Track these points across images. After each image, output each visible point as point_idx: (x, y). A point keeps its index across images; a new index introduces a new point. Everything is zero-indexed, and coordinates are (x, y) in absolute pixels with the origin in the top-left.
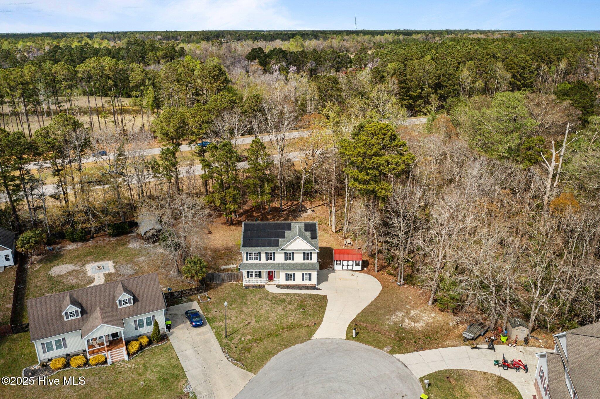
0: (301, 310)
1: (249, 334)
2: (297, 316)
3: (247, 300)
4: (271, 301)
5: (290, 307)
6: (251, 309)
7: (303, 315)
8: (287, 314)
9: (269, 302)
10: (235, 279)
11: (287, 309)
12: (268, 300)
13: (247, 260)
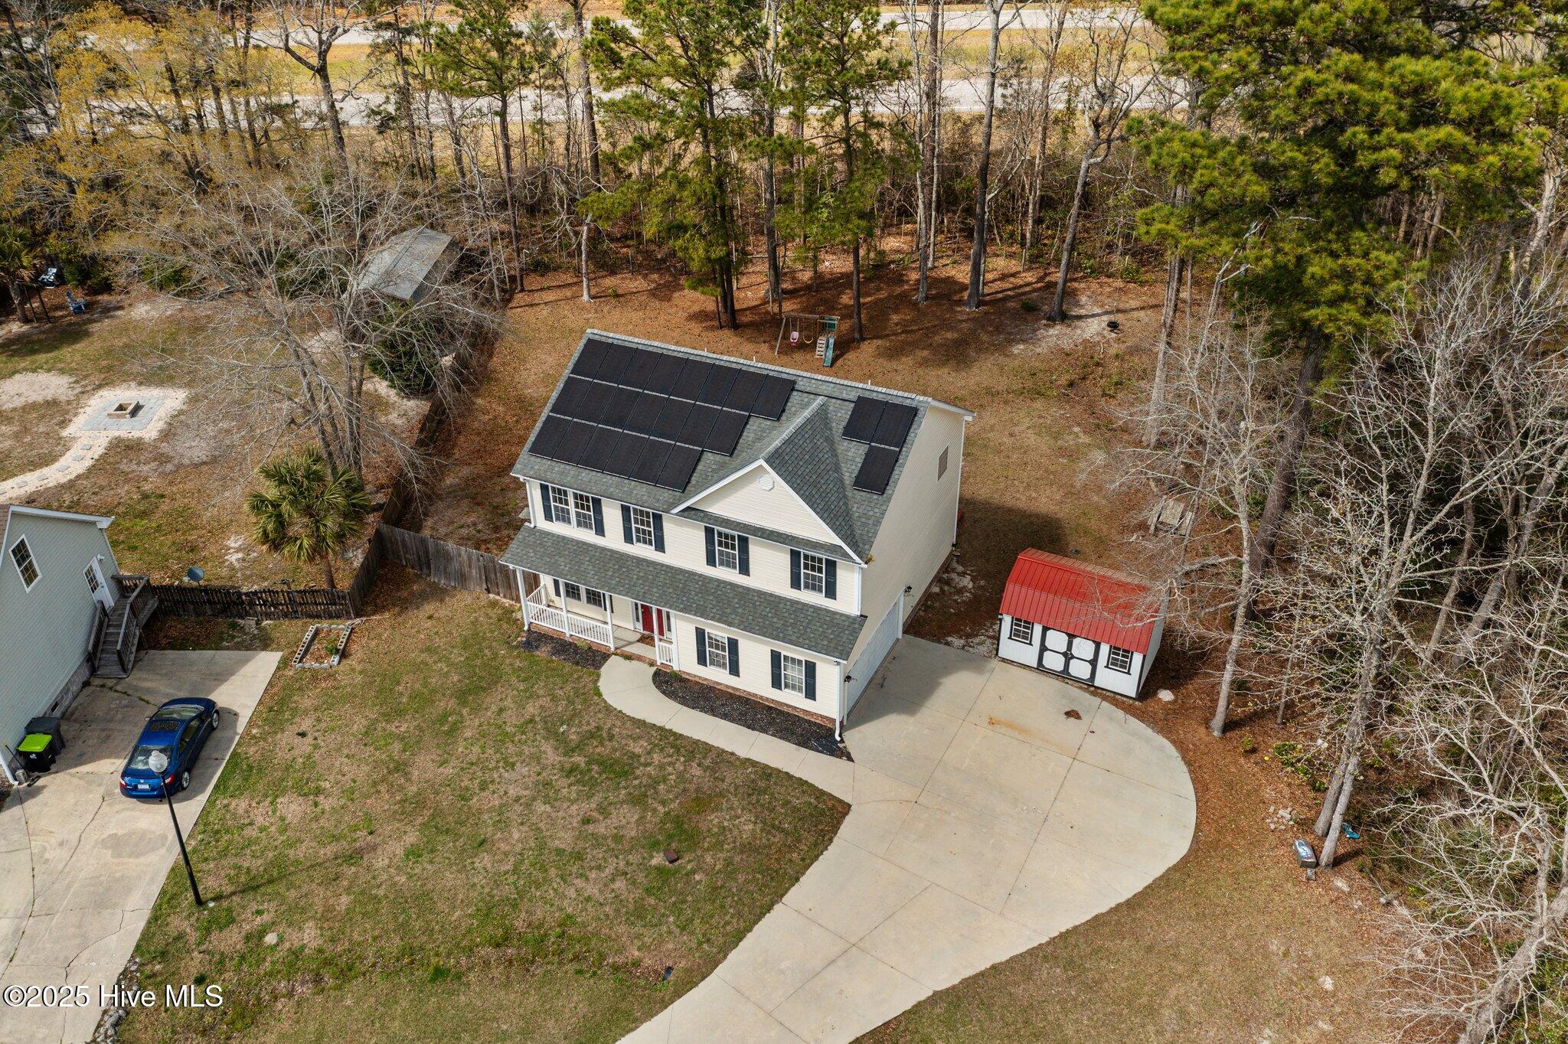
0: (658, 859)
1: (327, 915)
2: (620, 884)
3: (475, 711)
4: (569, 751)
5: (626, 818)
6: (448, 771)
7: (648, 891)
8: (579, 856)
9: (552, 755)
10: (509, 587)
11: (601, 829)
12: (561, 740)
13: (548, 517)
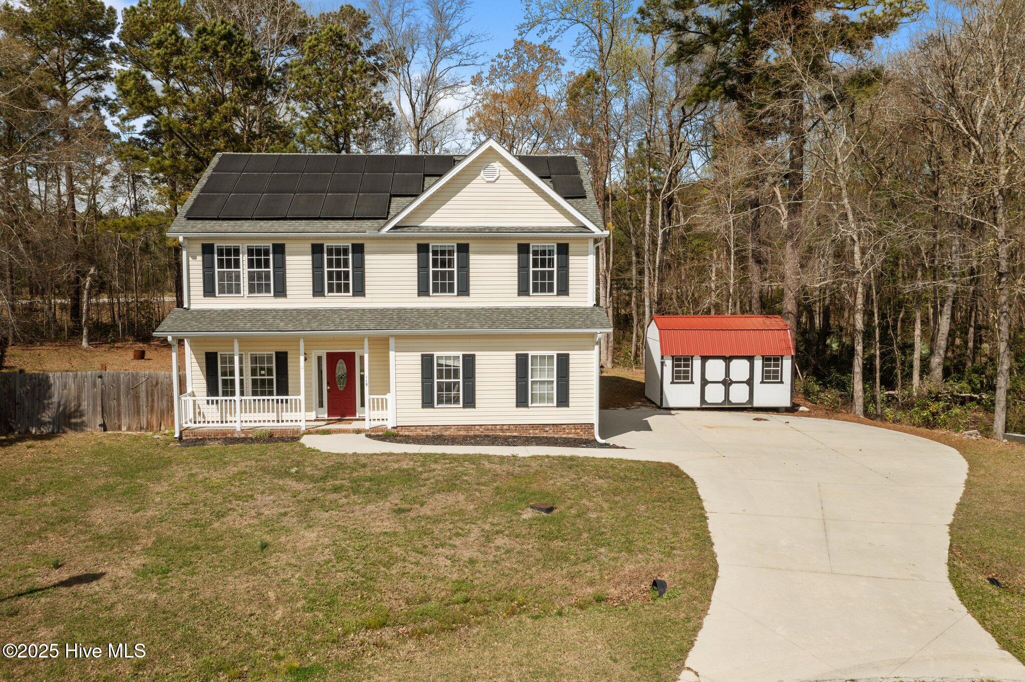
0: (529, 514)
3: (156, 479)
4: (319, 480)
5: (450, 500)
6: (152, 513)
7: (545, 537)
9: (300, 486)
10: (138, 412)
11: (426, 512)
12: (300, 477)
13: (209, 291)
